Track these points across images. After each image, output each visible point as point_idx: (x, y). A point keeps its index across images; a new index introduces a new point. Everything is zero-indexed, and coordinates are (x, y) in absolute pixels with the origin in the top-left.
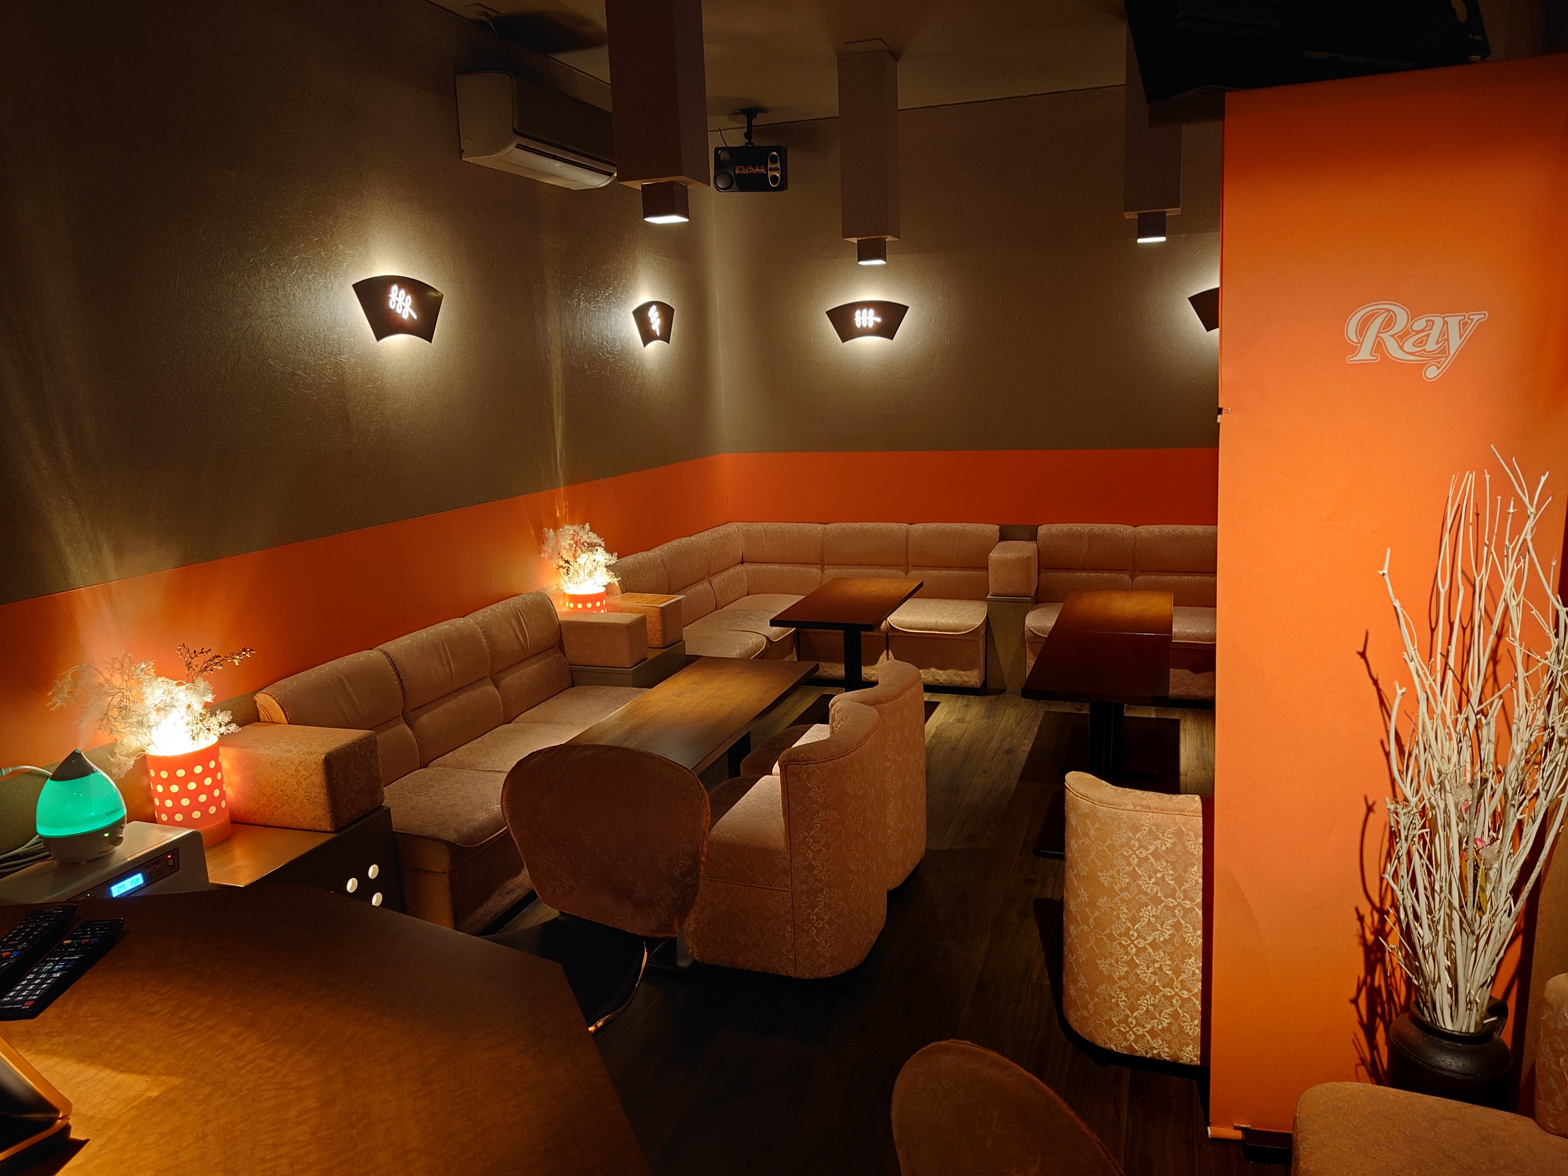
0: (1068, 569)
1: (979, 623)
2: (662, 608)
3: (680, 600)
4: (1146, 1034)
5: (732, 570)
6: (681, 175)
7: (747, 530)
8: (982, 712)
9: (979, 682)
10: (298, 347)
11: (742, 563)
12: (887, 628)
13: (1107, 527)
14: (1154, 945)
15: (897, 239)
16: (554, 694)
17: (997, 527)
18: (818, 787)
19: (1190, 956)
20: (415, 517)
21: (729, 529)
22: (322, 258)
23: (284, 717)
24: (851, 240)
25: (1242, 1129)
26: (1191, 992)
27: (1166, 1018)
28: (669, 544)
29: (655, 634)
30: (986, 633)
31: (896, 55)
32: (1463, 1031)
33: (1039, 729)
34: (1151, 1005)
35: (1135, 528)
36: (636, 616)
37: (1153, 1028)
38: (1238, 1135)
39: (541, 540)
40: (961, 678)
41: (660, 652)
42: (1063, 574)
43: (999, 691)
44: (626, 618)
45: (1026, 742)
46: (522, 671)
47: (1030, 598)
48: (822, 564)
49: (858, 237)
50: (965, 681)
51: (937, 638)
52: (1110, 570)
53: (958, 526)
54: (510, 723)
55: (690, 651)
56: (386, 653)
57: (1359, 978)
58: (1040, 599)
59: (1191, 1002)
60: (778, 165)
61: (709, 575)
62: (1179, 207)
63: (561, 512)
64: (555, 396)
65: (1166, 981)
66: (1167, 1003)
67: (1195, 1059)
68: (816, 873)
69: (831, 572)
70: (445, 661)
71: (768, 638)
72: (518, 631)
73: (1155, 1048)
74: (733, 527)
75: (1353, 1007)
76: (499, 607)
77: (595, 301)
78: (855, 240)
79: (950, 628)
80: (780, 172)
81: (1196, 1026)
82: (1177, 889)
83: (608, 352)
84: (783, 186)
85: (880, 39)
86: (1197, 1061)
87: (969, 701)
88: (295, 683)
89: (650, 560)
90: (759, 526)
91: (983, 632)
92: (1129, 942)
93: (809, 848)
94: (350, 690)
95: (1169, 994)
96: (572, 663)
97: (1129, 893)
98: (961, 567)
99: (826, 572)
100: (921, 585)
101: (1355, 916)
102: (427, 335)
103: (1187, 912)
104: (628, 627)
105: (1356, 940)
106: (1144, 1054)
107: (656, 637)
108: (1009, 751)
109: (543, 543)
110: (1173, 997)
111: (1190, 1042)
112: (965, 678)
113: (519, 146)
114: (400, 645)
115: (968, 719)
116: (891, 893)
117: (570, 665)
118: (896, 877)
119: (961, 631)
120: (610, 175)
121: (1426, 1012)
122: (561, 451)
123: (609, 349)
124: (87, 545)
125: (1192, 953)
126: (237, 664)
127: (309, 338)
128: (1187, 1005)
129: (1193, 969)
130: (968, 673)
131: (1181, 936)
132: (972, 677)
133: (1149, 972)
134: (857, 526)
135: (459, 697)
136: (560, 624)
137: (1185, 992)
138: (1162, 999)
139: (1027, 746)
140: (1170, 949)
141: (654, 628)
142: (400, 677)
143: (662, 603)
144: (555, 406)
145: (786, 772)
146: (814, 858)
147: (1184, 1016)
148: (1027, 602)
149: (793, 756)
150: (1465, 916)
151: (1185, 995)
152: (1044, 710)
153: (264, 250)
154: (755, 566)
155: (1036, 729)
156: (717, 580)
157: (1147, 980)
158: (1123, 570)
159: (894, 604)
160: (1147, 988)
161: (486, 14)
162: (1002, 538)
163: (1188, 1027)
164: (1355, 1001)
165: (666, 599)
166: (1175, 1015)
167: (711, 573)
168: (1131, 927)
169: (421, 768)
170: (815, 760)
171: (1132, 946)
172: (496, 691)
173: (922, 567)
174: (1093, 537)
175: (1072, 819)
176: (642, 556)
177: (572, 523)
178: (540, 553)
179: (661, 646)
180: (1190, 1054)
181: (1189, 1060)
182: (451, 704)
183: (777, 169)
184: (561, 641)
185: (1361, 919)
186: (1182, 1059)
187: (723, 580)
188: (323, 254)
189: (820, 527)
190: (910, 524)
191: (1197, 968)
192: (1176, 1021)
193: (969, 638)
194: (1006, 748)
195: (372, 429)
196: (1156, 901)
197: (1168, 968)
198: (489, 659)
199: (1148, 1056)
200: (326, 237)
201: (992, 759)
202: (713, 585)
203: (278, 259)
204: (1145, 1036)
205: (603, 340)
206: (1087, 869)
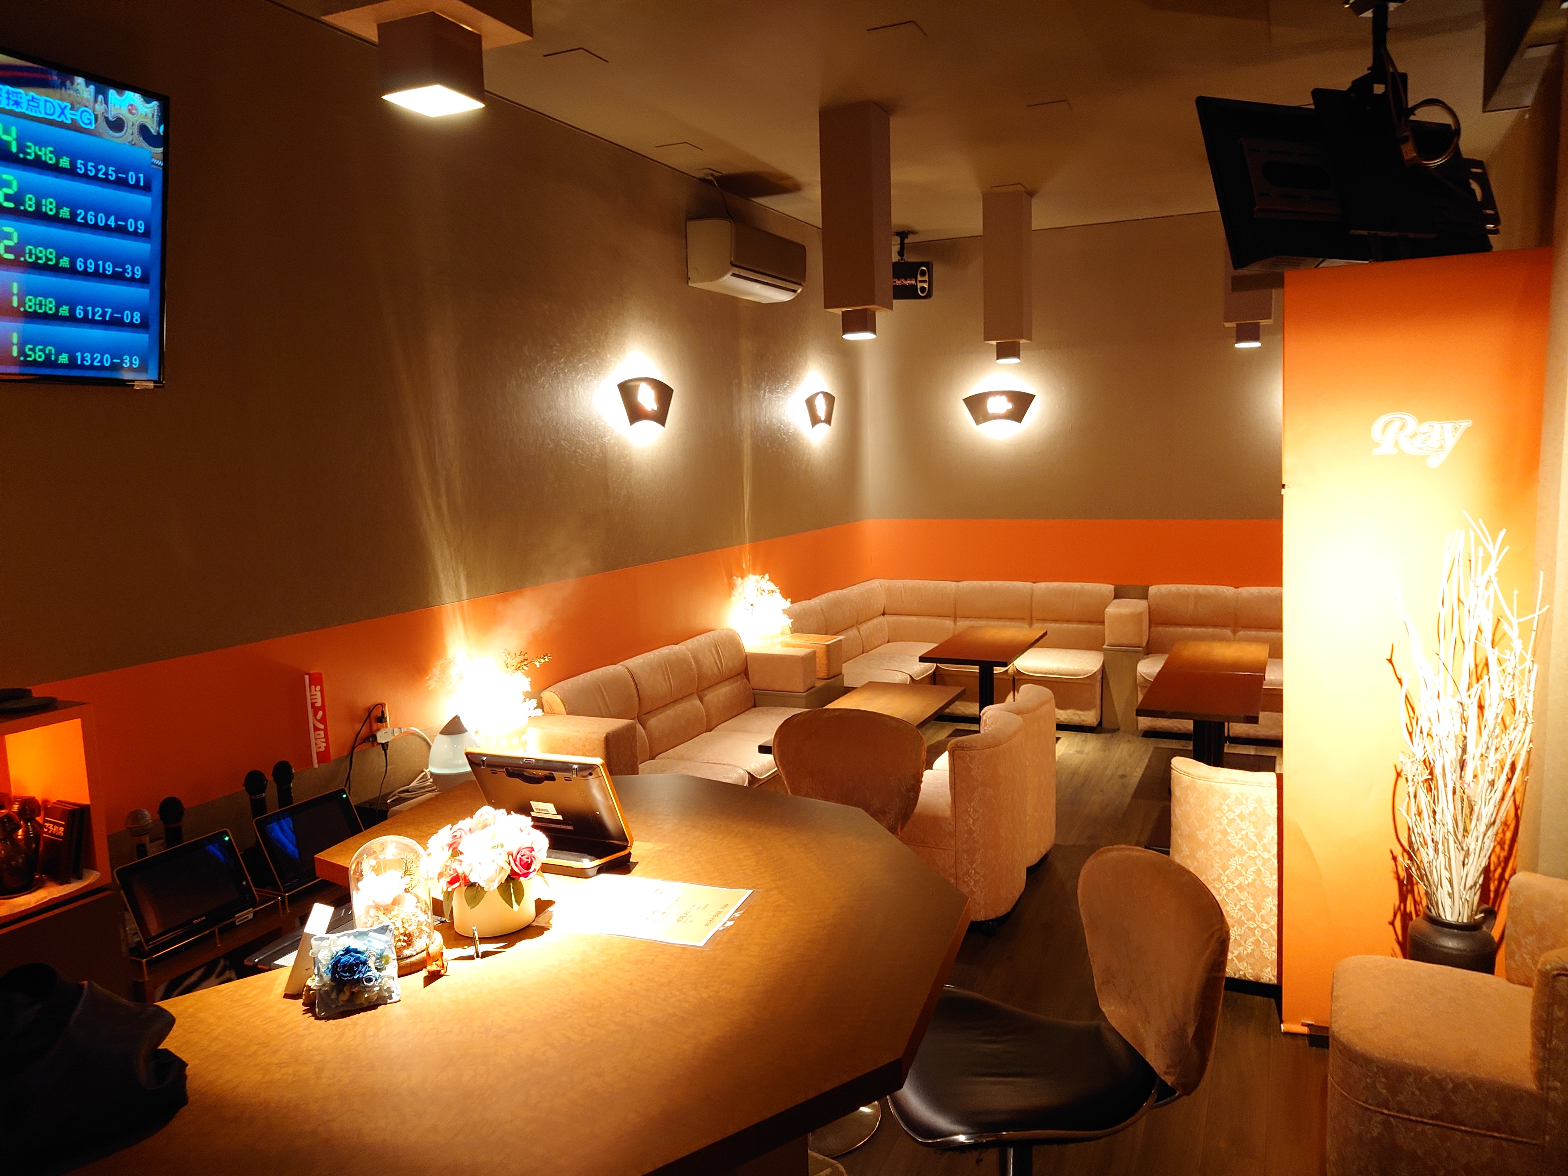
0: (1177, 624)
1: (1096, 669)
2: (827, 645)
3: (841, 640)
4: (1234, 958)
5: (875, 621)
6: (874, 304)
7: (889, 585)
8: (1099, 746)
9: (1095, 721)
10: (579, 431)
11: (884, 614)
12: (1014, 672)
13: (1211, 589)
14: (1240, 887)
15: (1029, 342)
16: (741, 711)
17: (1112, 587)
18: (978, 768)
19: (1268, 896)
20: (647, 563)
21: (873, 585)
22: (597, 364)
23: (564, 709)
24: (991, 342)
25: (1308, 1025)
26: (1269, 924)
27: (1250, 946)
28: (826, 595)
29: (821, 667)
30: (1102, 678)
31: (1031, 194)
32: (1460, 921)
33: (1149, 761)
34: (1239, 935)
35: (1236, 589)
36: (808, 650)
37: (1240, 953)
38: (1305, 1030)
39: (731, 587)
40: (1080, 717)
41: (823, 682)
42: (1172, 629)
43: (1114, 730)
44: (801, 652)
45: (1138, 769)
46: (719, 691)
47: (1141, 649)
48: (955, 617)
49: (997, 340)
50: (1083, 720)
51: (1058, 682)
52: (1215, 626)
53: (1077, 585)
54: (711, 731)
55: (846, 684)
56: (627, 668)
57: (1394, 905)
58: (1149, 650)
59: (1269, 932)
60: (926, 278)
61: (858, 623)
62: (1270, 318)
63: (746, 564)
64: (745, 470)
65: (1250, 916)
66: (1250, 933)
67: (1273, 978)
68: (975, 835)
69: (963, 624)
70: (667, 677)
71: (911, 677)
72: (716, 658)
73: (1241, 970)
74: (876, 583)
75: (1391, 927)
76: (702, 638)
77: (776, 392)
78: (994, 343)
79: (1071, 673)
80: (927, 283)
81: (1274, 951)
82: (1258, 843)
83: (784, 434)
84: (929, 296)
85: (1020, 184)
86: (1274, 981)
87: (1086, 737)
88: (570, 685)
89: (812, 607)
90: (899, 583)
91: (1099, 677)
92: (1221, 885)
93: (970, 816)
94: (605, 693)
95: (1252, 927)
96: (754, 688)
97: (1221, 846)
98: (1080, 621)
99: (958, 623)
100: (1045, 634)
101: (1390, 856)
102: (662, 421)
103: (1265, 861)
104: (803, 659)
105: (1392, 876)
106: (1233, 974)
107: (822, 669)
108: (1123, 776)
109: (733, 589)
110: (1255, 928)
111: (1269, 965)
112: (1083, 718)
113: (734, 275)
114: (636, 662)
115: (1086, 751)
116: (1028, 869)
117: (753, 689)
118: (1033, 858)
119: (1080, 675)
120: (795, 291)
121: (1433, 911)
122: (748, 515)
123: (785, 431)
124: (452, 573)
125: (1270, 894)
126: (538, 666)
127: (586, 425)
128: (1266, 935)
129: (1271, 906)
130: (1086, 713)
131: (1261, 880)
132: (1090, 717)
133: (1237, 908)
134: (986, 583)
135: (676, 707)
136: (746, 655)
137: (1264, 925)
138: (1247, 930)
139: (1139, 773)
140: (1252, 890)
141: (821, 661)
142: (637, 687)
143: (827, 641)
144: (745, 478)
145: (953, 756)
146: (974, 824)
147: (1264, 944)
148: (1139, 652)
149: (959, 744)
150: (1457, 838)
151: (1265, 926)
152: (1154, 746)
153: (562, 360)
154: (895, 618)
155: (1146, 761)
156: (864, 628)
157: (1234, 915)
158: (1225, 626)
159: (1020, 649)
160: (1235, 922)
161: (712, 175)
162: (1116, 597)
163: (1267, 953)
164: (1392, 923)
165: (829, 639)
166: (1257, 943)
167: (859, 622)
168: (1222, 873)
169: (649, 760)
170: (976, 747)
171: (1223, 888)
172: (702, 706)
173: (1044, 620)
174: (1198, 597)
175: (1177, 791)
176: (805, 603)
177: (755, 574)
178: (730, 597)
179: (826, 677)
180: (1269, 975)
181: (1268, 979)
182: (670, 712)
183: (925, 281)
184: (746, 669)
185: (1395, 859)
186: (1262, 978)
187: (869, 628)
188: (597, 361)
189: (953, 584)
190: (1034, 583)
191: (1274, 905)
192: (1258, 948)
193: (1087, 682)
194: (1120, 773)
195: (623, 494)
196: (1241, 852)
197: (1251, 905)
198: (697, 679)
199: (1236, 977)
200: (600, 349)
201: (1109, 781)
202: (861, 632)
203: (570, 367)
204: (1234, 960)
205: (781, 424)
206: (1188, 829)
